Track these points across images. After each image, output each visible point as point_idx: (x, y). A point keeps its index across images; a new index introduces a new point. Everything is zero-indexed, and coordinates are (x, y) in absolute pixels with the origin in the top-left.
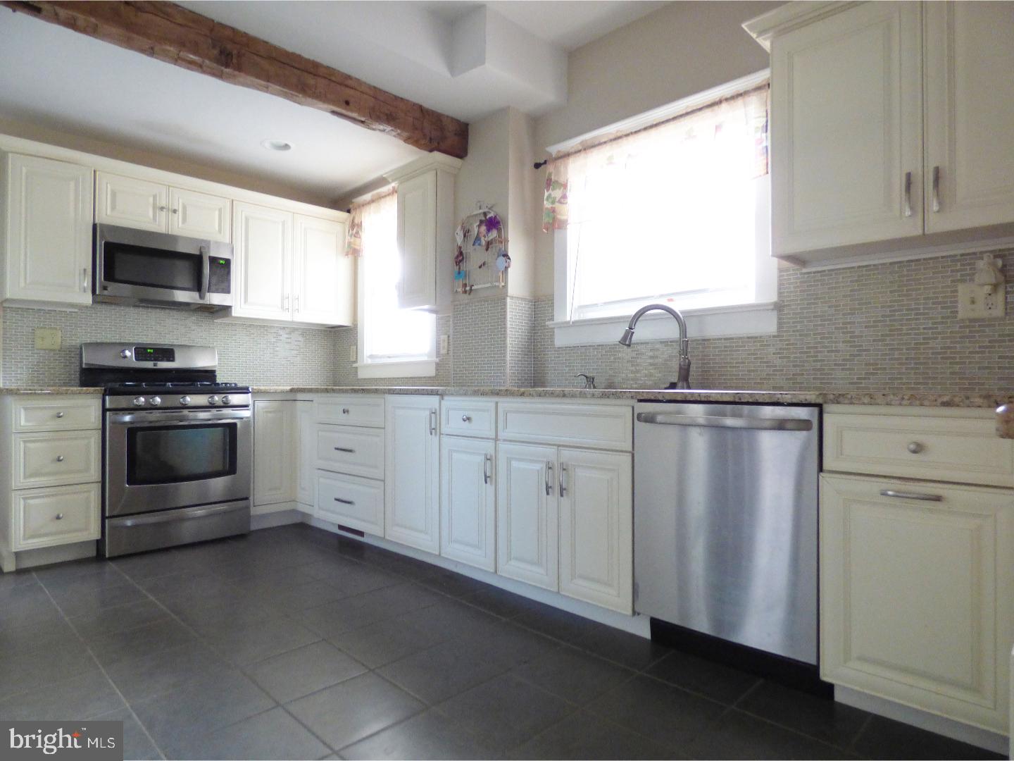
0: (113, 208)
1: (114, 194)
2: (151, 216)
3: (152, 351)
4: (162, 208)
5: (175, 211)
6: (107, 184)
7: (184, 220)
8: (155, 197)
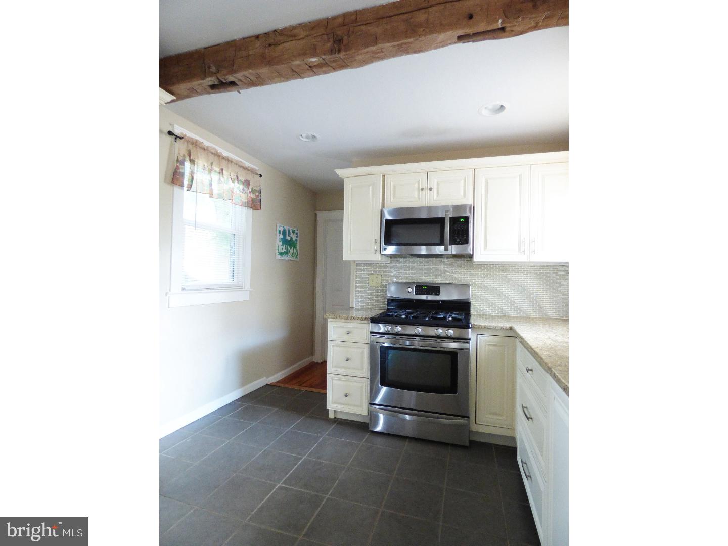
0: (394, 196)
1: (395, 187)
2: (416, 196)
3: (426, 287)
4: (422, 189)
5: (431, 189)
6: (391, 181)
7: (438, 193)
8: (418, 182)
